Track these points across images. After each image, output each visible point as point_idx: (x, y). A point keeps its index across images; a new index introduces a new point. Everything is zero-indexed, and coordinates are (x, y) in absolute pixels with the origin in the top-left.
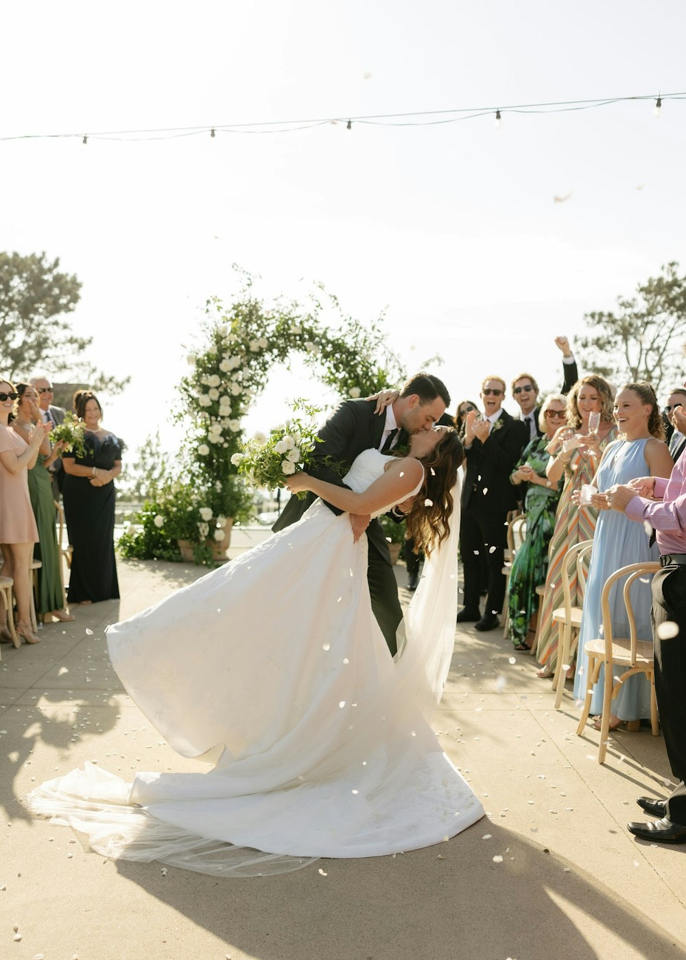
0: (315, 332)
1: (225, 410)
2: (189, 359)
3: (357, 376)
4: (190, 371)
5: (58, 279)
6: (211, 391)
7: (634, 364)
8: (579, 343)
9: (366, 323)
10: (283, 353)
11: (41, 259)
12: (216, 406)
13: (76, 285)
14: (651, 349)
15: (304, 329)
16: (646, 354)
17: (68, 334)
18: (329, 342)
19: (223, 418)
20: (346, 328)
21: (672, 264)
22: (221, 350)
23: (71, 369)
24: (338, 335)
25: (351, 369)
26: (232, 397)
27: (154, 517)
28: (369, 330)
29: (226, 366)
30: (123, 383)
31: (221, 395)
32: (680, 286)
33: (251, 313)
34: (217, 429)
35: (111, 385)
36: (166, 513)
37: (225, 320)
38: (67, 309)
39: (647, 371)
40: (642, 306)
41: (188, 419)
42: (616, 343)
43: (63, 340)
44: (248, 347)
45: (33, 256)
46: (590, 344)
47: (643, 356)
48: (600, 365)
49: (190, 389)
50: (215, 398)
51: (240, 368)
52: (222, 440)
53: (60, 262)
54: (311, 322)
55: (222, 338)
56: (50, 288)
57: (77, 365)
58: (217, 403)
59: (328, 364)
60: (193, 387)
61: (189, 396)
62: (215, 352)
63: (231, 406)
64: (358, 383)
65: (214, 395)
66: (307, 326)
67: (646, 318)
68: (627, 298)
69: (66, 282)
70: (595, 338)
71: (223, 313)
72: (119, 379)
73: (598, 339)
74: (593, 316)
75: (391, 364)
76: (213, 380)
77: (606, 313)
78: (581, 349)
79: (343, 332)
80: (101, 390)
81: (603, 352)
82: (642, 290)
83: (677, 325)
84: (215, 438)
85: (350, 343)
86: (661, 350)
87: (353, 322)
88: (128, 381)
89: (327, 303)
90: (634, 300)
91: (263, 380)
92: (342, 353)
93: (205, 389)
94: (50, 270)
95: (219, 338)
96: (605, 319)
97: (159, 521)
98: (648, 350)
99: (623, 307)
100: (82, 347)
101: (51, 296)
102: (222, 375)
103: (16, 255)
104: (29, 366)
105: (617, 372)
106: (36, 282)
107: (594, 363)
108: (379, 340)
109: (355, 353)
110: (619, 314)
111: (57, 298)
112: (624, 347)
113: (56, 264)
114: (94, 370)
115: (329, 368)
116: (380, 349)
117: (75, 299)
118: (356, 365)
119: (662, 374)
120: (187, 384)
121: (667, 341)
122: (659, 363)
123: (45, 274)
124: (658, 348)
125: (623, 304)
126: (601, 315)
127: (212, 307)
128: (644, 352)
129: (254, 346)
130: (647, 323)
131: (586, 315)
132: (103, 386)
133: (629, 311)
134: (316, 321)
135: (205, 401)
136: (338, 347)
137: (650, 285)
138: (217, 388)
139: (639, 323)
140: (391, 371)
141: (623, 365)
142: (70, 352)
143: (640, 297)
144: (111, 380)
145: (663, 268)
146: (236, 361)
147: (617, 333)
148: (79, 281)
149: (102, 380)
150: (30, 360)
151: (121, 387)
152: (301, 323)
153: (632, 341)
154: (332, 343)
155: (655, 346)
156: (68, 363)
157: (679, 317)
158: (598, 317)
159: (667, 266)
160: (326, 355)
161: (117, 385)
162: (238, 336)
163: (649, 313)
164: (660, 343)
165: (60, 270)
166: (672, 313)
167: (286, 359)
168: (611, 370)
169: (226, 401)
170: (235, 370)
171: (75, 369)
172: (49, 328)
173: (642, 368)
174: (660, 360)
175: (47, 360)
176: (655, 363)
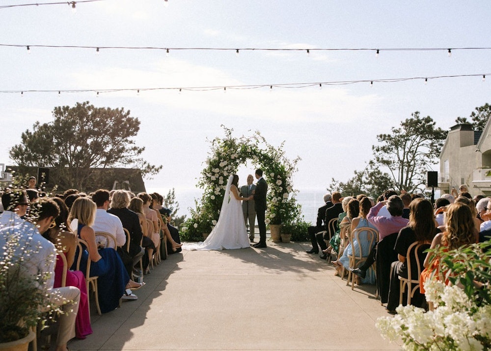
0: (256, 151)
1: (221, 182)
2: (207, 162)
3: (273, 168)
4: (206, 166)
5: (129, 120)
6: (216, 174)
7: (401, 158)
8: (375, 149)
9: (276, 148)
10: (244, 160)
11: (121, 111)
12: (218, 180)
13: (137, 123)
14: (409, 152)
15: (252, 150)
16: (407, 154)
17: (133, 145)
18: (262, 155)
19: (220, 185)
20: (268, 149)
21: (417, 113)
22: (220, 158)
23: (134, 162)
24: (265, 152)
25: (271, 166)
26: (224, 177)
27: (194, 224)
28: (277, 150)
29: (221, 165)
30: (158, 169)
31: (220, 176)
32: (421, 123)
33: (231, 144)
34: (218, 189)
35: (153, 170)
36: (198, 223)
37: (221, 147)
38: (132, 134)
39: (408, 162)
40: (403, 132)
41: (206, 186)
42: (392, 149)
43: (131, 148)
44: (230, 157)
45: (117, 109)
46: (380, 150)
47: (406, 155)
48: (385, 159)
49: (207, 173)
50: (217, 177)
51: (227, 165)
52: (220, 194)
53: (130, 113)
54: (255, 147)
55: (220, 154)
56: (125, 125)
57: (136, 160)
58: (218, 179)
59: (261, 164)
60: (208, 173)
61: (207, 176)
62: (217, 159)
63: (223, 180)
64: (273, 171)
65: (217, 176)
66: (253, 149)
67: (406, 138)
68: (397, 128)
69: (133, 122)
70: (382, 146)
71: (220, 144)
72: (156, 167)
73: (384, 147)
74: (381, 136)
75: (286, 164)
76: (217, 170)
77: (387, 135)
78: (376, 152)
79: (267, 151)
80: (148, 172)
81: (386, 154)
82: (403, 125)
83: (421, 140)
84: (217, 192)
85: (270, 155)
86: (414, 152)
87: (271, 147)
88: (161, 167)
89: (261, 140)
90: (400, 129)
91: (236, 170)
92: (267, 159)
93: (213, 174)
94: (125, 116)
95: (219, 154)
96: (387, 138)
97: (196, 225)
98: (408, 152)
99: (395, 133)
100: (140, 152)
101: (126, 128)
102: (220, 168)
103: (109, 109)
104: (114, 161)
105: (394, 163)
106: (118, 121)
107: (382, 158)
108: (281, 154)
109: (272, 159)
110: (393, 135)
111: (128, 129)
112: (396, 151)
113: (128, 113)
114: (145, 163)
115: (262, 165)
116: (282, 158)
117: (137, 129)
118: (272, 164)
119: (415, 163)
120: (206, 172)
121: (417, 148)
122: (413, 159)
123: (123, 118)
124: (413, 151)
125: (394, 131)
126: (385, 135)
127: (216, 142)
128: (406, 153)
129: (233, 157)
130: (406, 140)
131: (378, 136)
132: (149, 170)
133: (397, 134)
134: (257, 147)
135: (213, 178)
136: (265, 157)
137: (407, 122)
138: (218, 173)
139: (403, 139)
140: (286, 166)
141: (396, 159)
142: (133, 154)
143: (402, 128)
144: (153, 167)
145: (412, 115)
146: (226, 163)
147: (392, 144)
148: (139, 121)
149: (148, 167)
150: (115, 158)
151: (157, 171)
152: (251, 148)
153: (400, 148)
154: (263, 155)
155: (411, 150)
156: (132, 159)
157: (421, 137)
158: (383, 137)
159: (414, 114)
160: (261, 161)
161: (155, 170)
162: (227, 153)
163: (407, 135)
164: (413, 148)
165: (130, 116)
166: (418, 135)
167: (245, 162)
168: (391, 161)
169: (221, 178)
170: (225, 166)
171: (136, 162)
172: (124, 143)
173: (405, 160)
174: (414, 157)
175: (123, 158)
176: (411, 159)
